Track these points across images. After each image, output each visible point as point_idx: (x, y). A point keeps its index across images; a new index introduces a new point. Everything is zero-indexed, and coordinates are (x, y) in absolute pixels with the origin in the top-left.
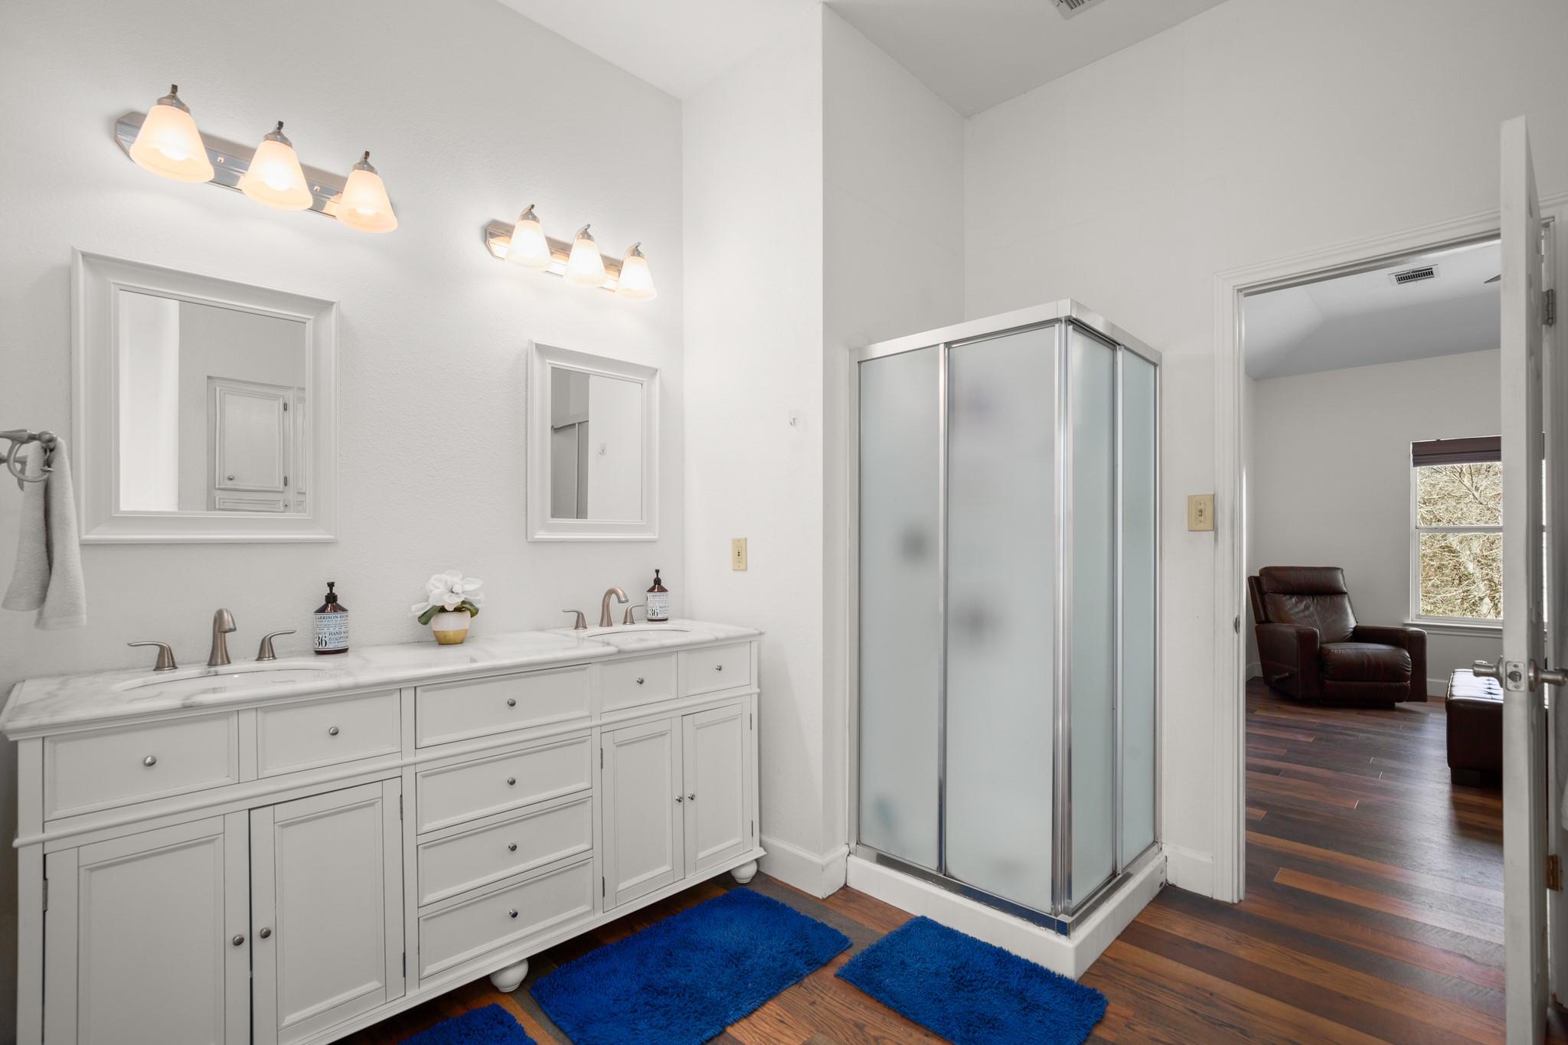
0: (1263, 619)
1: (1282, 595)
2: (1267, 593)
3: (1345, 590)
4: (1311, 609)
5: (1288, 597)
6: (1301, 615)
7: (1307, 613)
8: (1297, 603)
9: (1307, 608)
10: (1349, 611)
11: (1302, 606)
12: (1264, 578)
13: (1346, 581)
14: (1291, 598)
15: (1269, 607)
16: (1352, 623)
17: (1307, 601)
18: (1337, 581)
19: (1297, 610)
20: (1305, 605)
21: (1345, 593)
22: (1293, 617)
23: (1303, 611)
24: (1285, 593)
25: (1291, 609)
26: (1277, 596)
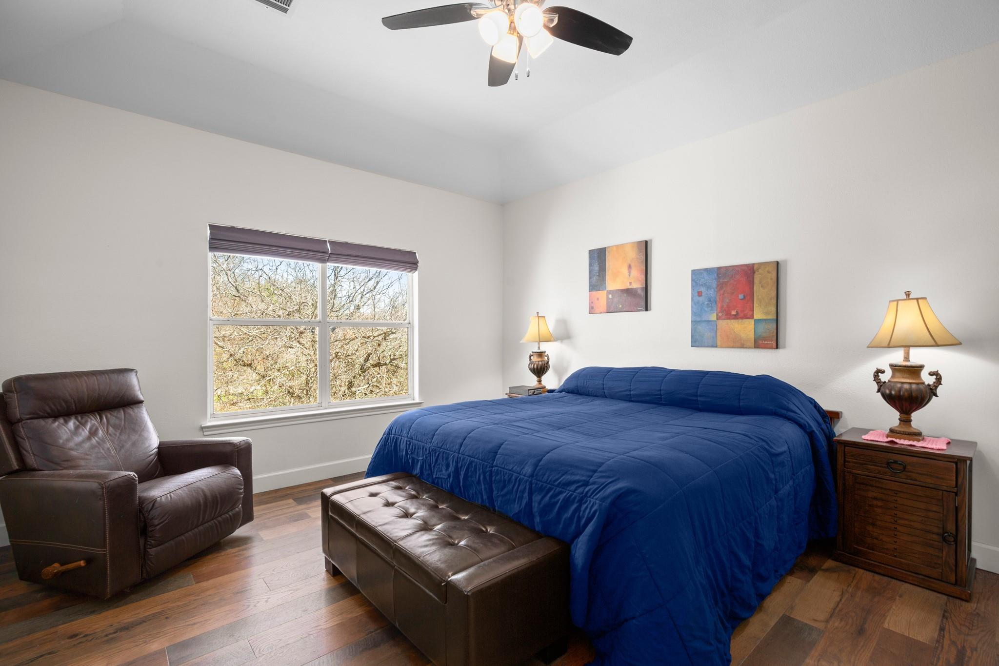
0: (15, 465)
1: (50, 420)
2: (20, 420)
3: (141, 398)
4: (100, 433)
5: (61, 420)
6: (87, 445)
7: (94, 441)
8: (77, 428)
9: (93, 433)
10: (150, 425)
11: (85, 432)
12: (15, 396)
13: (138, 385)
14: (66, 422)
15: (27, 445)
16: (154, 441)
17: (92, 422)
18: (129, 387)
19: (78, 439)
20: (91, 429)
21: (141, 402)
22: (74, 453)
23: (89, 438)
24: (55, 416)
25: (68, 440)
26: (42, 422)
